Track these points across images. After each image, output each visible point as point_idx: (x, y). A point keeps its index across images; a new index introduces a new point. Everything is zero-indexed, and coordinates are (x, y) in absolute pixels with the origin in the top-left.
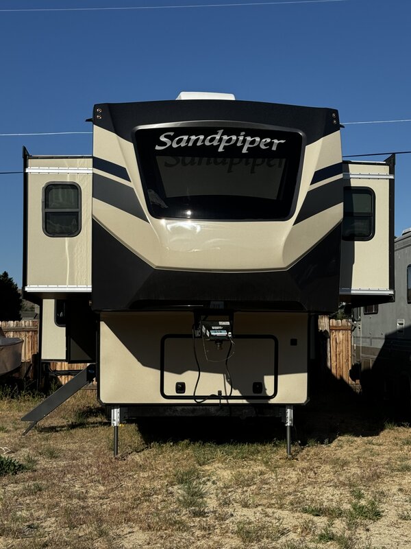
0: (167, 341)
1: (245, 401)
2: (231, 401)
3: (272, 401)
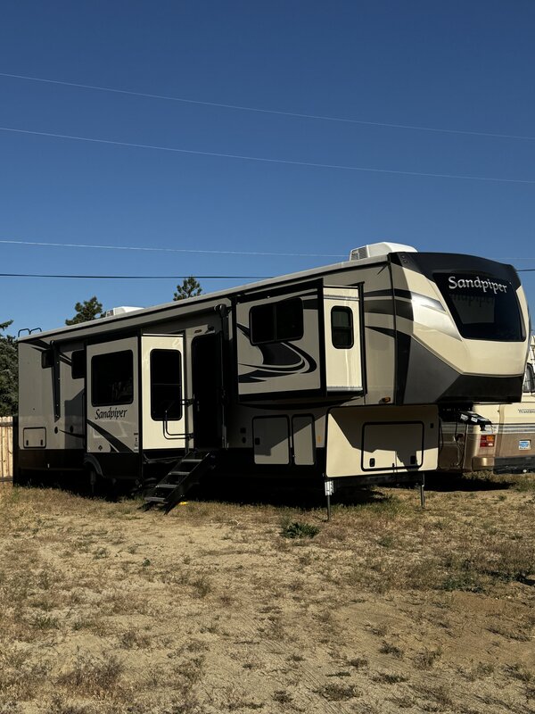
0: (366, 427)
1: (406, 470)
2: (399, 471)
3: (420, 469)
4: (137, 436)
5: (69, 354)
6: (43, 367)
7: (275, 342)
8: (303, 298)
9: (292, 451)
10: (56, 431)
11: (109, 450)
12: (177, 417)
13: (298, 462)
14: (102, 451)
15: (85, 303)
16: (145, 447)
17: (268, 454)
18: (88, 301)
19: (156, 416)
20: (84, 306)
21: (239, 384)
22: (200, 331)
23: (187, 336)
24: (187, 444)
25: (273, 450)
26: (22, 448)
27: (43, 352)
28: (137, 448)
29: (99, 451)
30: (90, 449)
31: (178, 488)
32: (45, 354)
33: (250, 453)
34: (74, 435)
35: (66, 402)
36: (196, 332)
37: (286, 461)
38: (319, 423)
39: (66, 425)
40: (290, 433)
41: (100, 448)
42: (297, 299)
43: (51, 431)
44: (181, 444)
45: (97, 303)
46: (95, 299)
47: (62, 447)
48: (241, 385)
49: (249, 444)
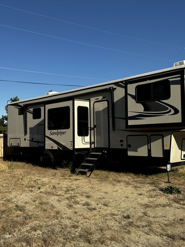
0: (183, 140)
4: (72, 143)
5: (32, 110)
6: (19, 115)
7: (152, 101)
8: (170, 80)
9: (149, 151)
10: (25, 139)
11: (57, 148)
12: (87, 135)
13: (153, 155)
14: (53, 149)
15: (14, 98)
16: (76, 147)
17: (136, 151)
18: (15, 97)
19: (79, 134)
20: (13, 99)
21: (129, 120)
22: (98, 99)
23: (91, 101)
24: (91, 146)
25: (139, 149)
26: (9, 146)
27: (19, 109)
28: (72, 148)
29: (51, 149)
30: (46, 148)
31: (93, 166)
32: (20, 110)
33: (126, 151)
34: (34, 141)
35: (30, 128)
36: (96, 99)
37: (146, 155)
38: (166, 139)
39: (30, 137)
40: (149, 142)
41: (52, 147)
42: (167, 80)
43: (22, 140)
44: (88, 146)
45: (17, 98)
46: (17, 97)
47: (28, 146)
48: (129, 121)
49: (125, 147)
